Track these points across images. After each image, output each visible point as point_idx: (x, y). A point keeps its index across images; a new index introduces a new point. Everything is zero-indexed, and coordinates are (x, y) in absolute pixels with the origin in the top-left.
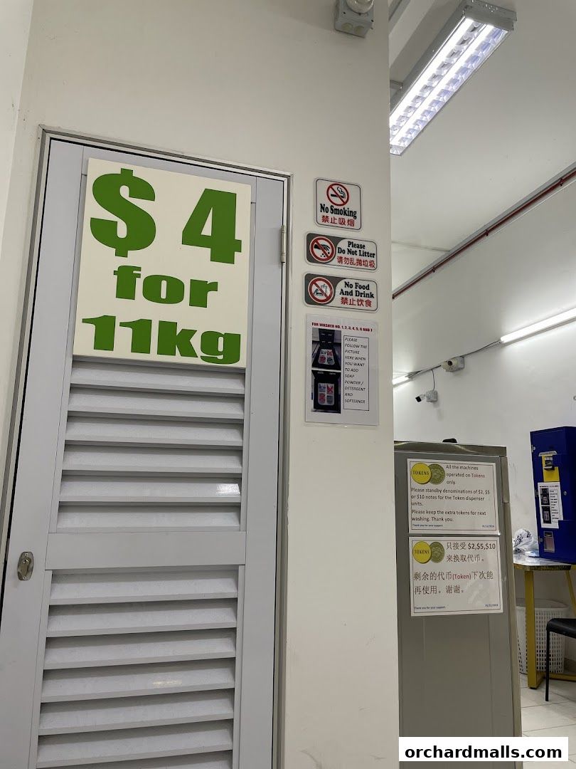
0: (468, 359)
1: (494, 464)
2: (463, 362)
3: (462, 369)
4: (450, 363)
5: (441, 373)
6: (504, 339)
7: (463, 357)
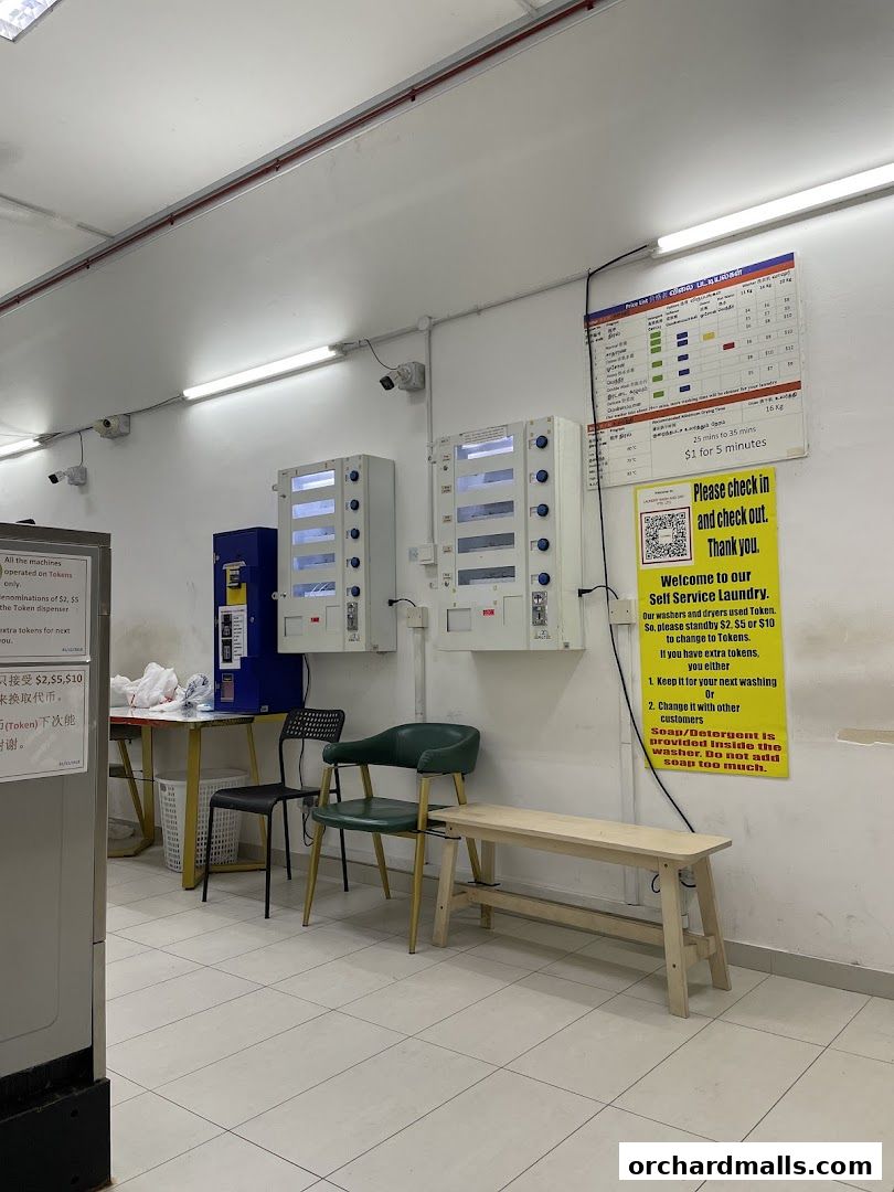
0: (135, 420)
1: (89, 558)
2: (128, 425)
3: (127, 434)
4: (107, 424)
5: (93, 438)
6: (190, 393)
7: (128, 415)
